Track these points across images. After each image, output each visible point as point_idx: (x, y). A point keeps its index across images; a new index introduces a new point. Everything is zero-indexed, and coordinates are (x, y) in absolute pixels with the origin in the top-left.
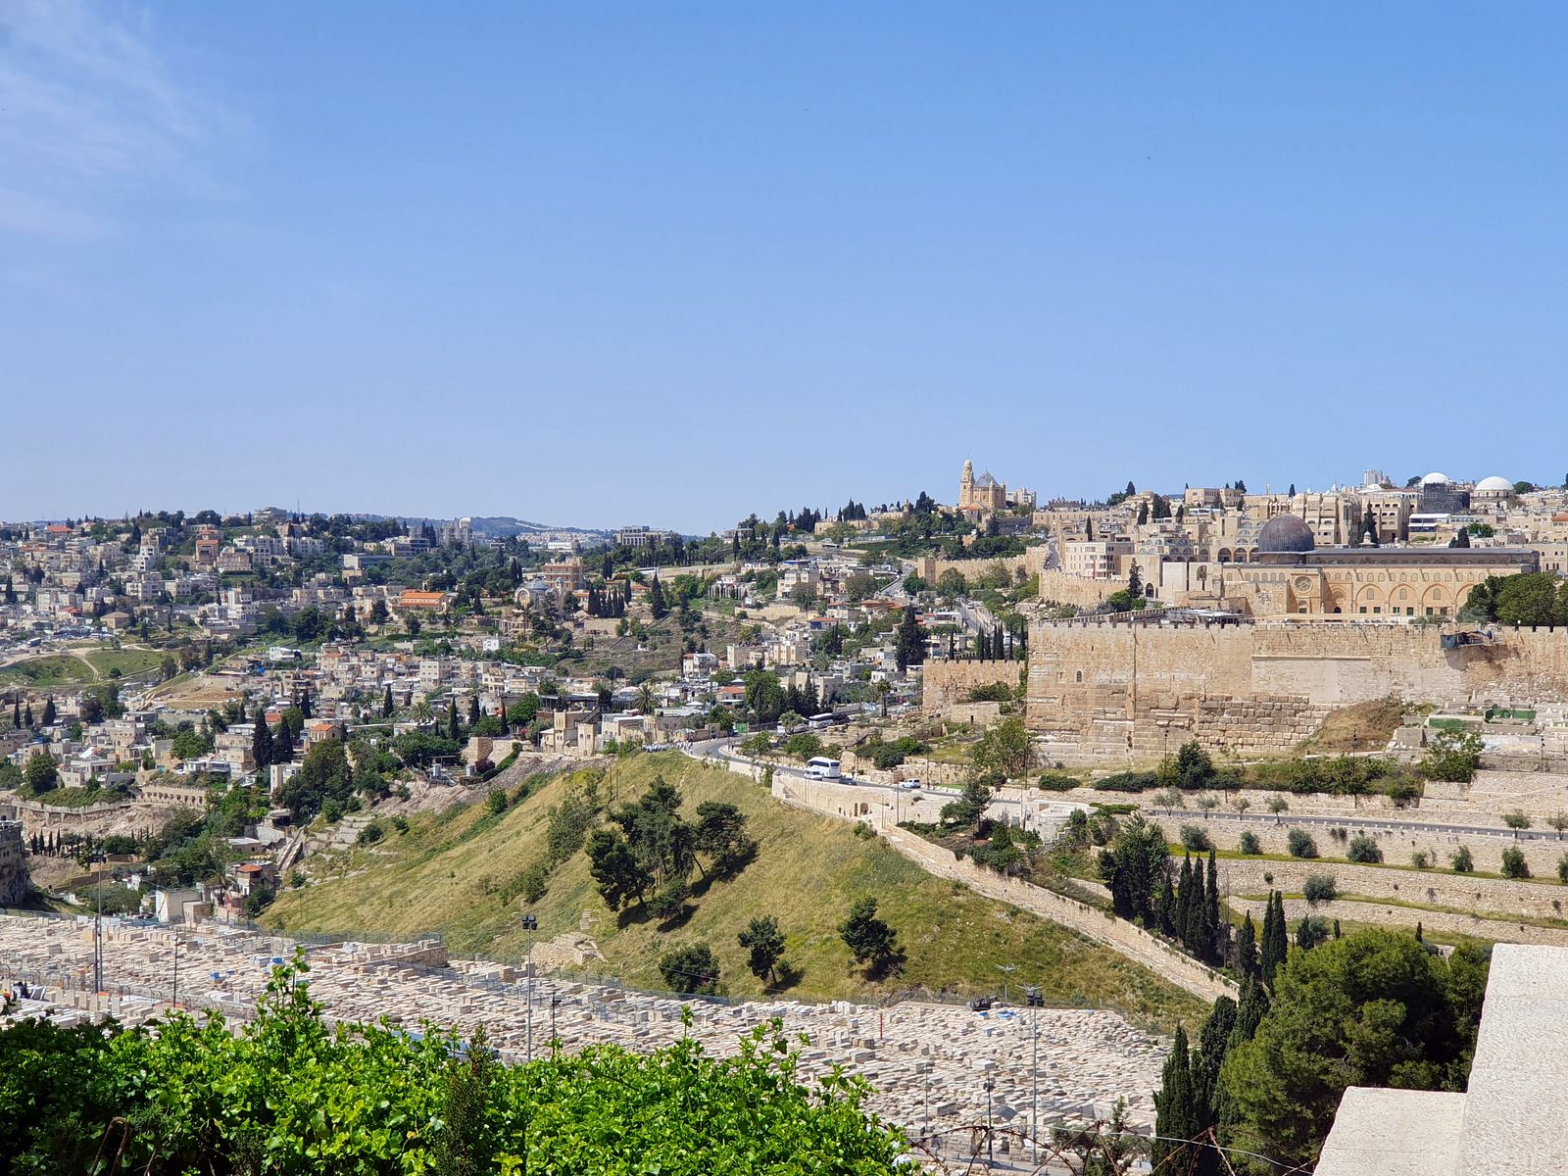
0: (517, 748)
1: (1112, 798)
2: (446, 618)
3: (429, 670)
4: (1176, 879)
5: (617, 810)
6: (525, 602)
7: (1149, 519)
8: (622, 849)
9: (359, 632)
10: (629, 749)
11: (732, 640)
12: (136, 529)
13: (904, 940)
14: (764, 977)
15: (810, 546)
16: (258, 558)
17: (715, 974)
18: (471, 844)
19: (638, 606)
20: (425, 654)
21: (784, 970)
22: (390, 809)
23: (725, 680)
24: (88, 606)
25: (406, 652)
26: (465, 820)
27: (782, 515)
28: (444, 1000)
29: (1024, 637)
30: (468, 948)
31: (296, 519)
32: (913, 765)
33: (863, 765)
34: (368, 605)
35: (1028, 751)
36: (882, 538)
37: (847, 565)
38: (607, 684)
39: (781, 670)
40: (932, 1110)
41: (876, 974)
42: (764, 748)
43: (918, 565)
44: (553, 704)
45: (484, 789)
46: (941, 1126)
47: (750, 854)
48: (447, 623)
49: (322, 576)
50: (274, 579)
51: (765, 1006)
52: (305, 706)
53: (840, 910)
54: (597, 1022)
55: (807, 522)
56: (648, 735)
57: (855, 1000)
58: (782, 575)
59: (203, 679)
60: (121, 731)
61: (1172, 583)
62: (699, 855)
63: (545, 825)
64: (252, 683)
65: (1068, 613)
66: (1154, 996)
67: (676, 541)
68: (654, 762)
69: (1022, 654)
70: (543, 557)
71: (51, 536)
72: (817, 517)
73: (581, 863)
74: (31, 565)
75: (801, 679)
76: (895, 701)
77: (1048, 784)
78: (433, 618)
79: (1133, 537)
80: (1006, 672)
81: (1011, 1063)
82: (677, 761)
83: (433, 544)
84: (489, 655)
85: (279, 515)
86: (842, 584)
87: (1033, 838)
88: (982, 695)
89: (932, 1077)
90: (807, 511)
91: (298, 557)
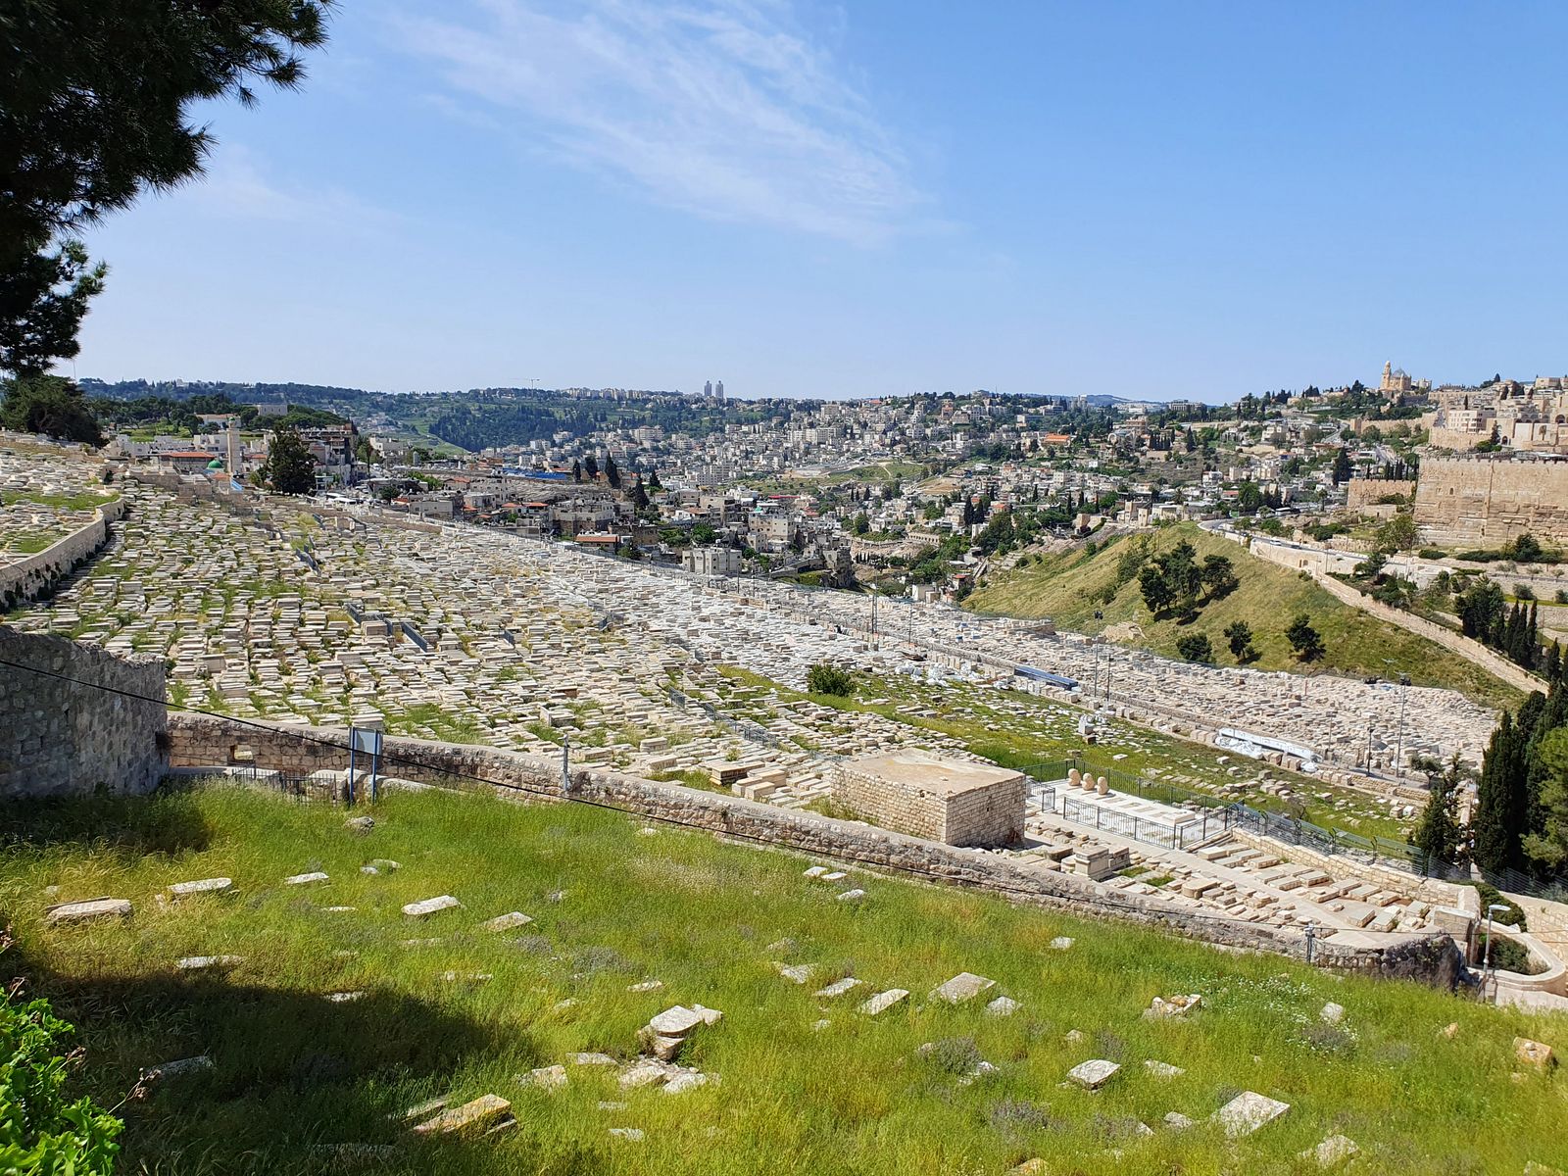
0: (1104, 521)
1: (1467, 565)
2: (1069, 449)
3: (1059, 477)
4: (1508, 616)
5: (1158, 556)
6: (1113, 441)
7: (1509, 397)
8: (1159, 578)
9: (1022, 456)
10: (1168, 523)
11: (1233, 465)
12: (912, 402)
13: (1325, 640)
14: (1238, 654)
15: (1283, 412)
16: (973, 417)
17: (1209, 650)
18: (1075, 571)
19: (1179, 445)
20: (1057, 468)
21: (1251, 651)
22: (1033, 550)
23: (1227, 487)
24: (888, 441)
25: (1047, 467)
26: (1073, 558)
27: (1268, 393)
28: (1051, 652)
29: (1416, 467)
30: (1071, 625)
31: (994, 397)
32: (1338, 539)
33: (1307, 538)
34: (1028, 442)
35: (1413, 535)
36: (1329, 408)
37: (1306, 423)
38: (1157, 488)
39: (1261, 482)
40: (1334, 739)
41: (1306, 658)
42: (1247, 526)
43: (1351, 424)
44: (1125, 497)
45: (1084, 542)
46: (1339, 749)
47: (1234, 585)
48: (1070, 452)
49: (1005, 426)
50: (981, 428)
51: (1236, 671)
52: (992, 494)
53: (1287, 620)
54: (1136, 672)
55: (1283, 398)
56: (1179, 516)
57: (1292, 672)
58: (1265, 428)
59: (942, 479)
60: (900, 504)
61: (1522, 436)
62: (1203, 584)
63: (1116, 563)
64: (966, 482)
65: (1448, 453)
66: (1484, 685)
67: (1203, 408)
68: (1181, 531)
69: (1415, 477)
70: (1126, 416)
71: (872, 405)
72: (1289, 395)
73: (1135, 584)
74: (862, 420)
75: (1272, 488)
76: (1330, 502)
77: (1424, 555)
78: (1062, 449)
79: (1497, 408)
80: (1403, 487)
81: (1387, 716)
82: (1194, 531)
83: (1065, 409)
84: (1092, 469)
85: (985, 394)
86: (1302, 434)
87: (1413, 586)
88: (1385, 500)
89: (1335, 720)
90: (1283, 391)
91: (994, 416)
